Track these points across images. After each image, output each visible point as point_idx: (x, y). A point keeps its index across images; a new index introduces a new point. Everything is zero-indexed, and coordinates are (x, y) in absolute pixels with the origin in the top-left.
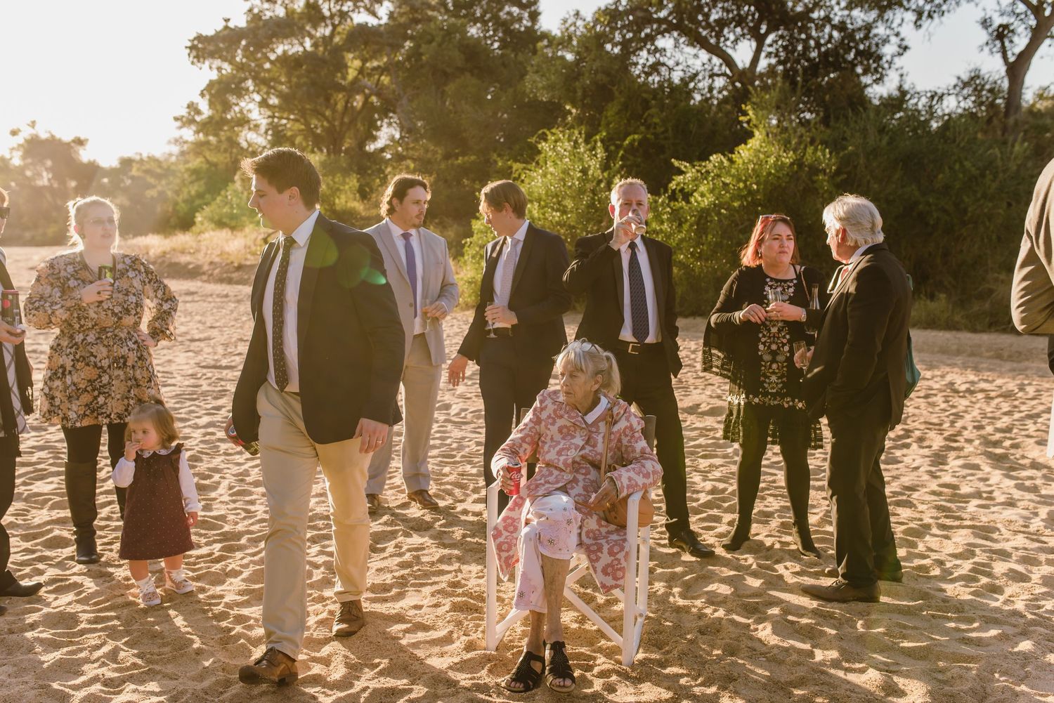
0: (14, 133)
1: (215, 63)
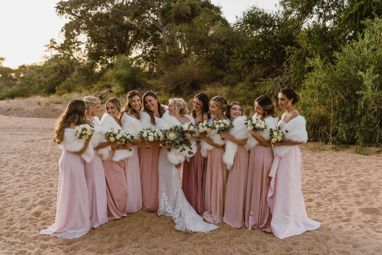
1: (68, 15)
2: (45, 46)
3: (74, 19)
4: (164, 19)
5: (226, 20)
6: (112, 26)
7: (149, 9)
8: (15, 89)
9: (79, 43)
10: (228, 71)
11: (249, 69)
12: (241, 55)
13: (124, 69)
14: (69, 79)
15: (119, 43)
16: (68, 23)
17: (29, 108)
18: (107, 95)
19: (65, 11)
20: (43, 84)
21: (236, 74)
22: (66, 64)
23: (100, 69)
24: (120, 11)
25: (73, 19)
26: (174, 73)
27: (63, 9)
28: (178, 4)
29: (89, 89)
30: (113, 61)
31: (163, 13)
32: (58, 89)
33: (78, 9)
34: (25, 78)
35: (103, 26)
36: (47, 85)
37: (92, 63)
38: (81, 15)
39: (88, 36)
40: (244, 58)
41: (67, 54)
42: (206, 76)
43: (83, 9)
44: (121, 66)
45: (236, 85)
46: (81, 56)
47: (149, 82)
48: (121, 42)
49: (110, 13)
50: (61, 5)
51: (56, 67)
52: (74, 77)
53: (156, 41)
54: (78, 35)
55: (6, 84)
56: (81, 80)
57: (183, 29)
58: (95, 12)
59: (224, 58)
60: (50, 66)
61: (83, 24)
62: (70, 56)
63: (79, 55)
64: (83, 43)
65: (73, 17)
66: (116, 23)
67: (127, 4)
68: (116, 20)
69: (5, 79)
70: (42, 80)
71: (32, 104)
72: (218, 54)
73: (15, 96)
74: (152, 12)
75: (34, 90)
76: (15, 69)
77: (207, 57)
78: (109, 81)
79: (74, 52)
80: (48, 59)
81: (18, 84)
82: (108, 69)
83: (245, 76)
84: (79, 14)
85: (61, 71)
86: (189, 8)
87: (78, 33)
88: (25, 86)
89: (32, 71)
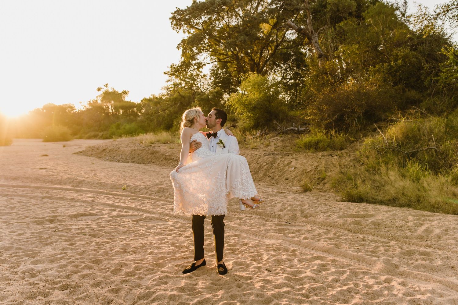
0: (99, 90)
2: (165, 74)
9: (200, 64)
16: (186, 38)
19: (182, 23)
20: (161, 119)
22: (188, 94)
36: (165, 120)
38: (202, 27)
39: (211, 55)
41: (189, 82)
47: (292, 113)
50: (178, 14)
51: (176, 98)
54: (198, 53)
62: (192, 84)
64: (204, 65)
65: (192, 30)
70: (161, 114)
81: (139, 120)
85: (181, 103)
87: (199, 51)
88: (145, 122)
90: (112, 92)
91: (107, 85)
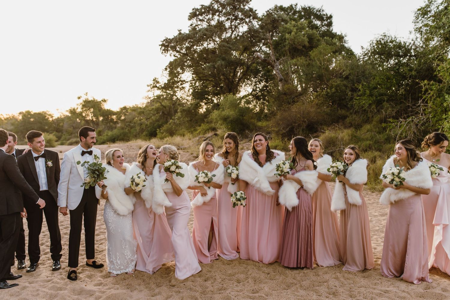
0: (79, 98)
1: (173, 53)
2: (148, 86)
3: (179, 56)
4: (277, 53)
5: (351, 50)
6: (219, 63)
7: (260, 41)
8: (115, 132)
9: (183, 82)
10: (351, 111)
11: (378, 108)
12: (368, 92)
13: (231, 110)
14: (171, 121)
15: (227, 81)
16: (172, 60)
17: (130, 153)
18: (212, 139)
19: (169, 49)
20: (144, 126)
21: (362, 113)
22: (169, 104)
23: (205, 110)
24: (228, 45)
25: (177, 57)
26: (287, 114)
27: (167, 46)
28: (293, 35)
29: (192, 133)
30: (219, 100)
31: (277, 46)
32: (159, 132)
33: (184, 45)
34: (126, 120)
35: (209, 63)
36: (148, 128)
37: (195, 103)
38: (186, 52)
39: (193, 74)
40: (371, 95)
41: (169, 93)
42: (325, 116)
43: (188, 45)
44: (227, 106)
45: (361, 127)
46: (184, 96)
47: (260, 124)
48: (228, 79)
49: (217, 48)
50: (166, 42)
51: (158, 108)
52: (176, 119)
53: (268, 77)
54: (182, 73)
55: (108, 127)
56: (184, 122)
57: (298, 63)
58: (201, 48)
59: (347, 95)
60: (152, 107)
61: (188, 62)
62: (172, 95)
63: (183, 94)
64: (187, 82)
65: (177, 54)
66: (224, 59)
67: (236, 38)
68: (224, 56)
69: (106, 122)
70: (143, 122)
71: (133, 149)
72: (340, 90)
73: (116, 140)
74: (264, 45)
75: (135, 134)
76: (116, 111)
77: (327, 95)
78: (215, 123)
79: (177, 92)
80: (150, 99)
81: (119, 127)
82: (213, 110)
83: (373, 116)
84: (184, 51)
85: (163, 112)
86: (306, 39)
87: (182, 71)
88: (126, 129)
89: (134, 113)
90: (92, 100)
91: (87, 93)
